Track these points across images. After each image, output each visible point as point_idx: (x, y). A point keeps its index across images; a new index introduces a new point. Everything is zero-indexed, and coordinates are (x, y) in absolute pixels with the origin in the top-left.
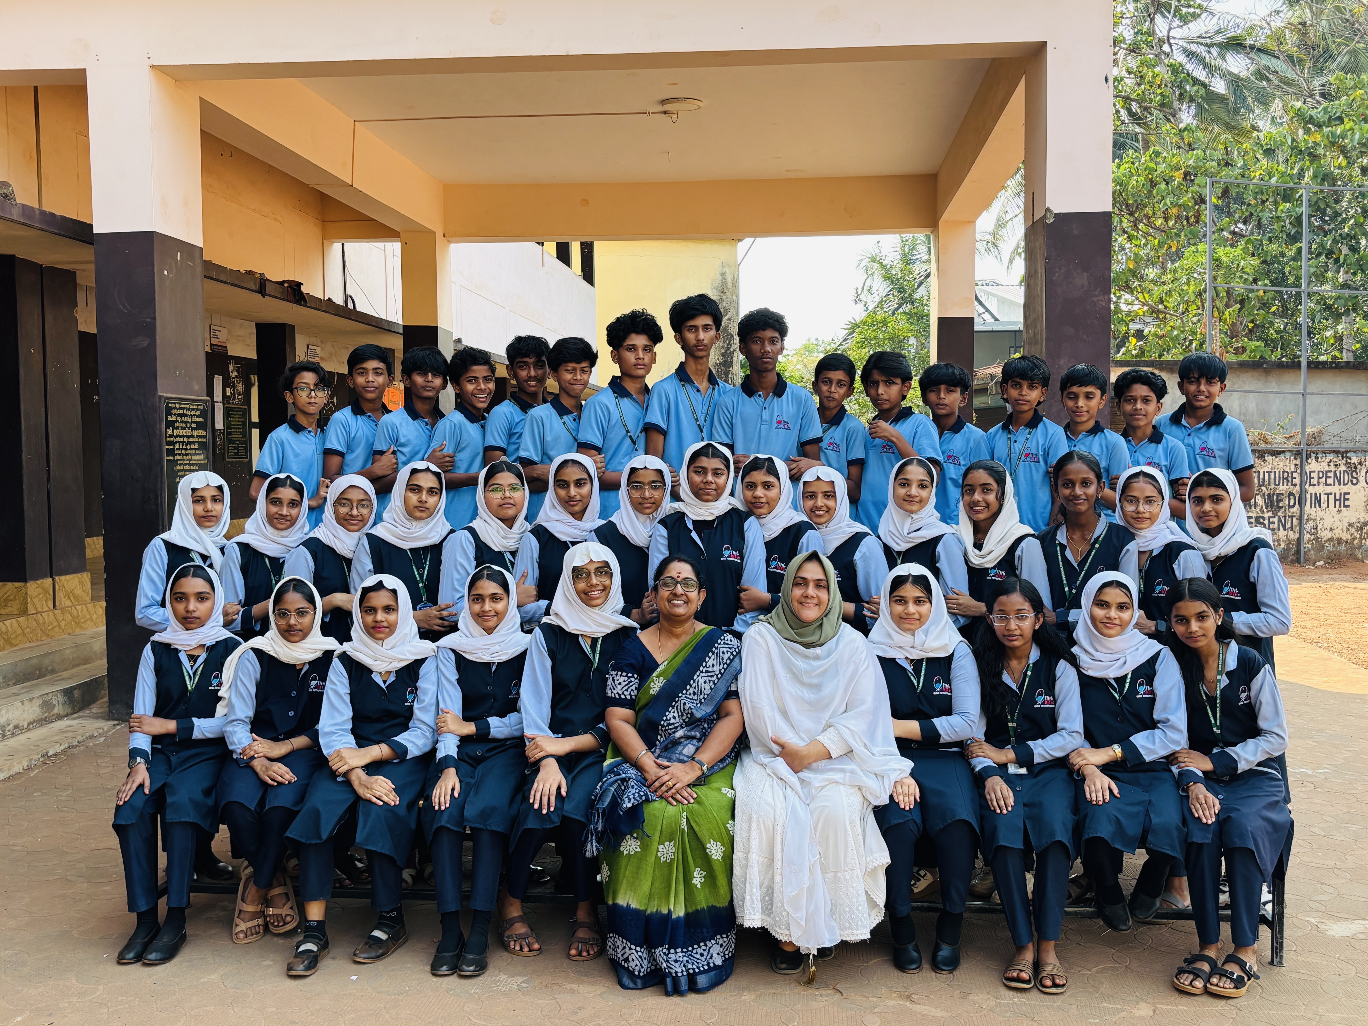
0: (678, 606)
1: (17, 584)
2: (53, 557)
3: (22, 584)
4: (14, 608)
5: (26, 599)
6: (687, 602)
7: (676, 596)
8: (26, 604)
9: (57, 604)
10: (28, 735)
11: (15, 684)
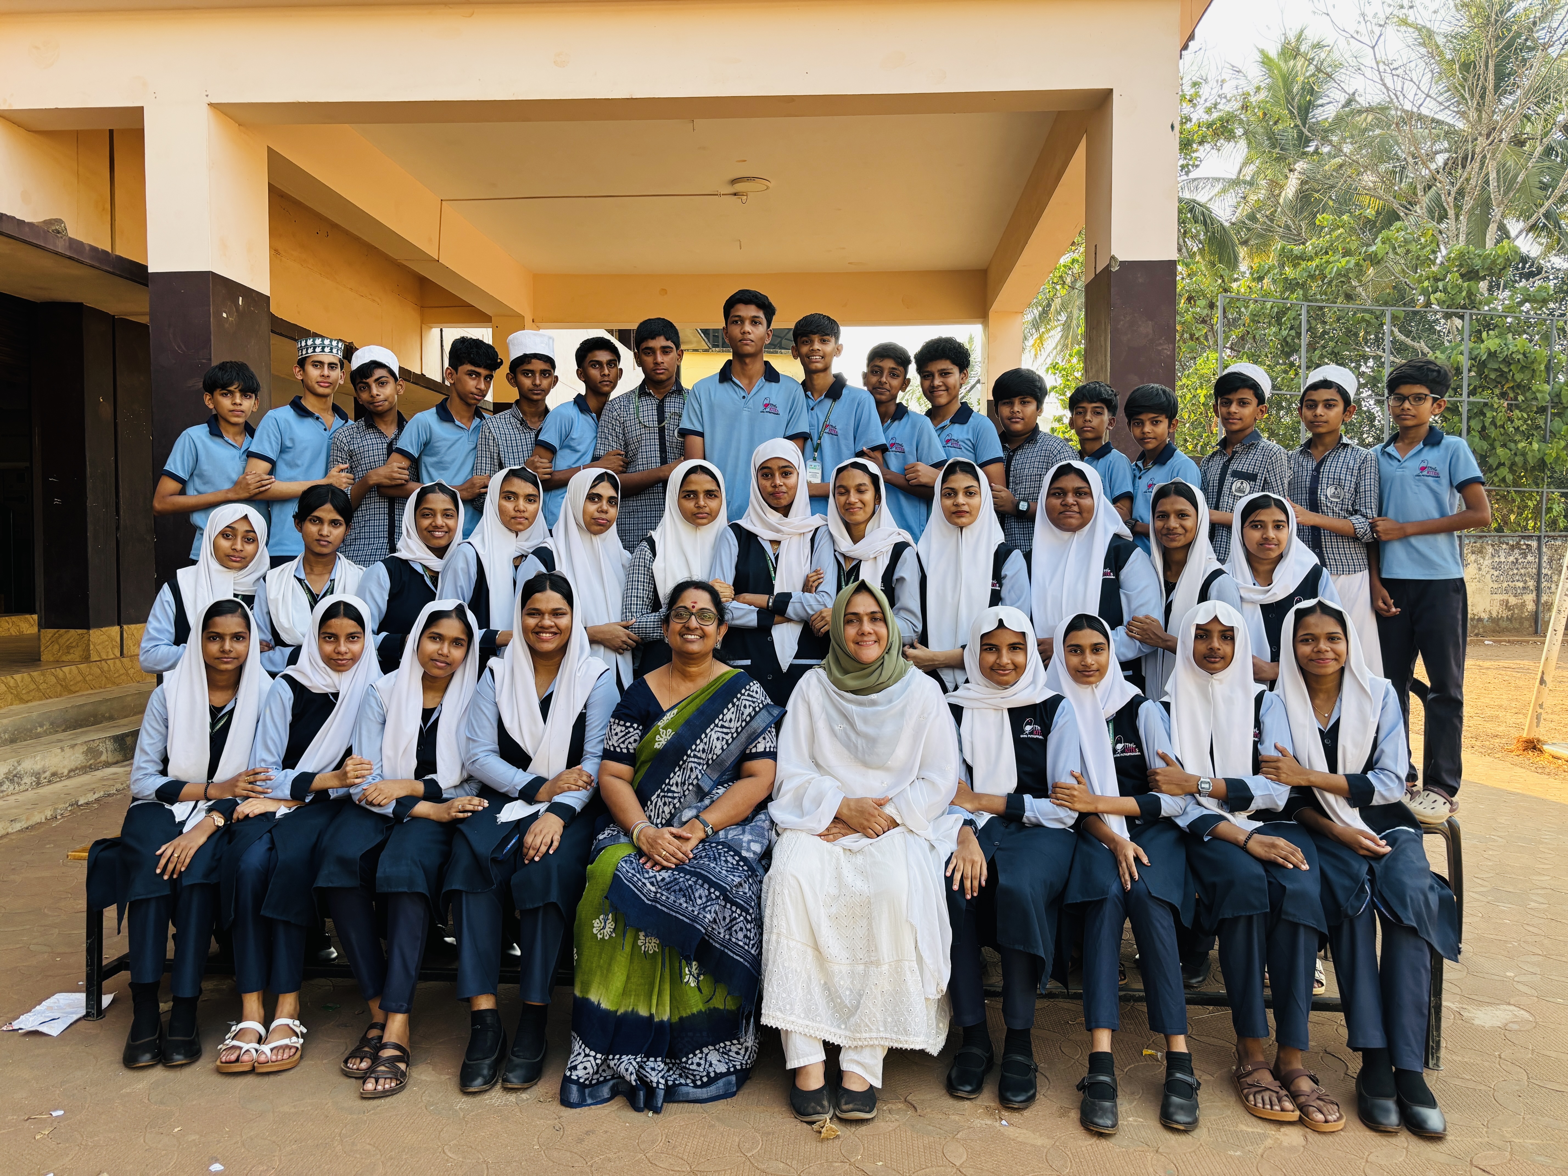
0: (692, 642)
1: (80, 631)
2: (122, 605)
3: (85, 631)
4: (76, 654)
5: (88, 645)
6: (704, 636)
7: (689, 630)
8: (89, 650)
9: (125, 652)
10: (68, 782)
11: (64, 731)
